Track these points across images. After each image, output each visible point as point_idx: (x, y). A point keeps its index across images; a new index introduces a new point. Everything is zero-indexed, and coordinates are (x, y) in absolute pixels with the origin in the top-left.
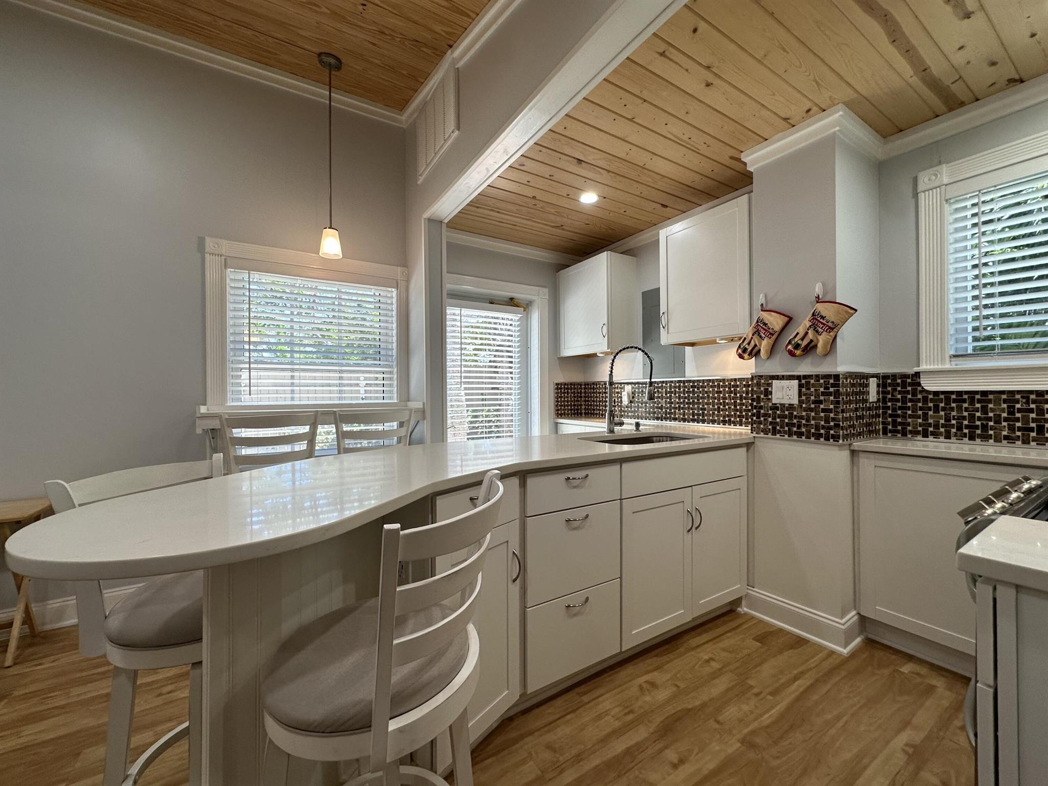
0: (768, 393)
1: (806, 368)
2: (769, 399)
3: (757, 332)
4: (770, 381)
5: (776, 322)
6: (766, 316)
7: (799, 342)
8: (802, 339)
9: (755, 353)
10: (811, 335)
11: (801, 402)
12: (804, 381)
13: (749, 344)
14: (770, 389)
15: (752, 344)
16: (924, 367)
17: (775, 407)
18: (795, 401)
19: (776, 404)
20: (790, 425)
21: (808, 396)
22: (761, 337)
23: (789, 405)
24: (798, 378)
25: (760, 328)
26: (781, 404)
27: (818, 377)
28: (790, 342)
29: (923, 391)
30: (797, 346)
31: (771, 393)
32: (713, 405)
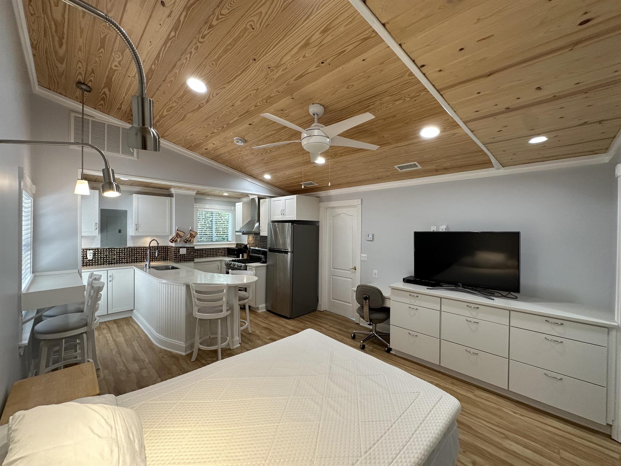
0: (179, 252)
1: (187, 245)
3: (177, 236)
4: (179, 249)
5: (181, 234)
6: (179, 232)
9: (176, 241)
10: (190, 238)
11: (187, 253)
12: (188, 248)
13: (175, 239)
15: (176, 239)
16: (195, 244)
17: (180, 255)
18: (185, 253)
20: (184, 259)
21: (188, 252)
24: (186, 248)
25: (178, 235)
26: (182, 254)
27: (190, 247)
28: (185, 239)
29: (195, 249)
30: (187, 240)
32: (141, 256)
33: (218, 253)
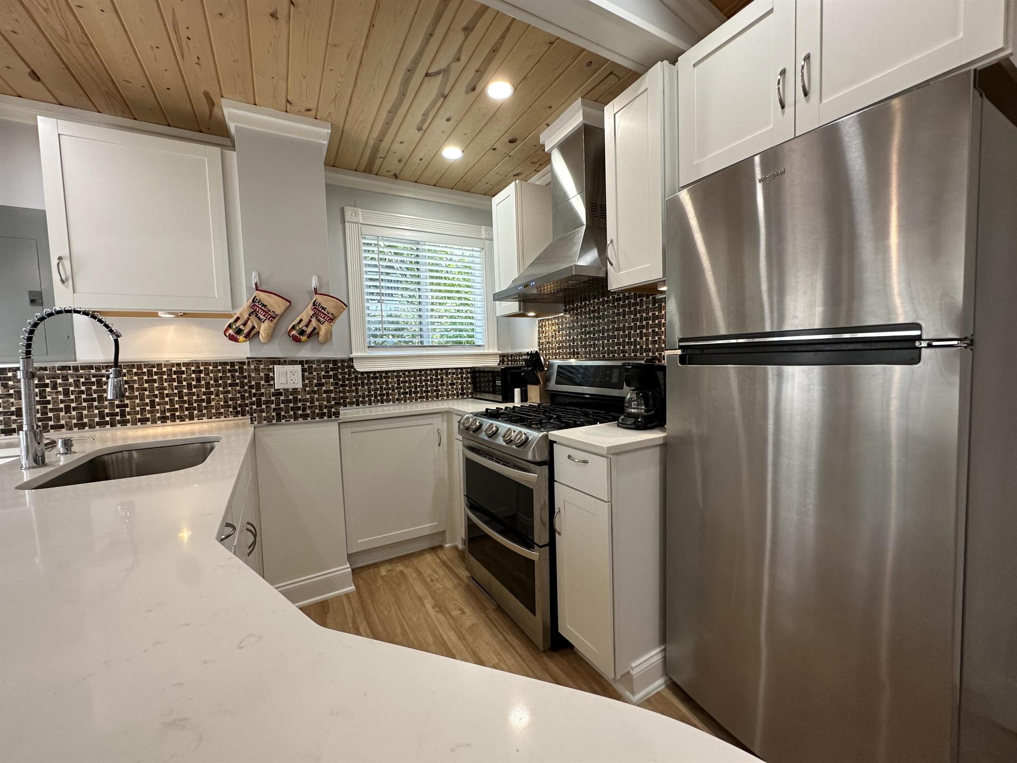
0: (269, 379)
1: (306, 352)
2: (271, 385)
3: (253, 312)
4: (271, 366)
5: (275, 305)
6: (263, 297)
7: (304, 328)
8: (307, 326)
9: (252, 335)
10: (314, 322)
11: (304, 386)
12: (307, 366)
13: (245, 324)
14: (271, 374)
15: (249, 324)
16: (355, 354)
17: (278, 393)
18: (299, 386)
19: (279, 390)
20: (295, 409)
21: (311, 379)
22: (259, 318)
23: (293, 389)
24: (301, 363)
25: (257, 308)
26: (284, 389)
27: (319, 361)
28: (293, 328)
29: (356, 372)
30: (302, 332)
31: (273, 379)
32: (142, 399)
33: (442, 385)
